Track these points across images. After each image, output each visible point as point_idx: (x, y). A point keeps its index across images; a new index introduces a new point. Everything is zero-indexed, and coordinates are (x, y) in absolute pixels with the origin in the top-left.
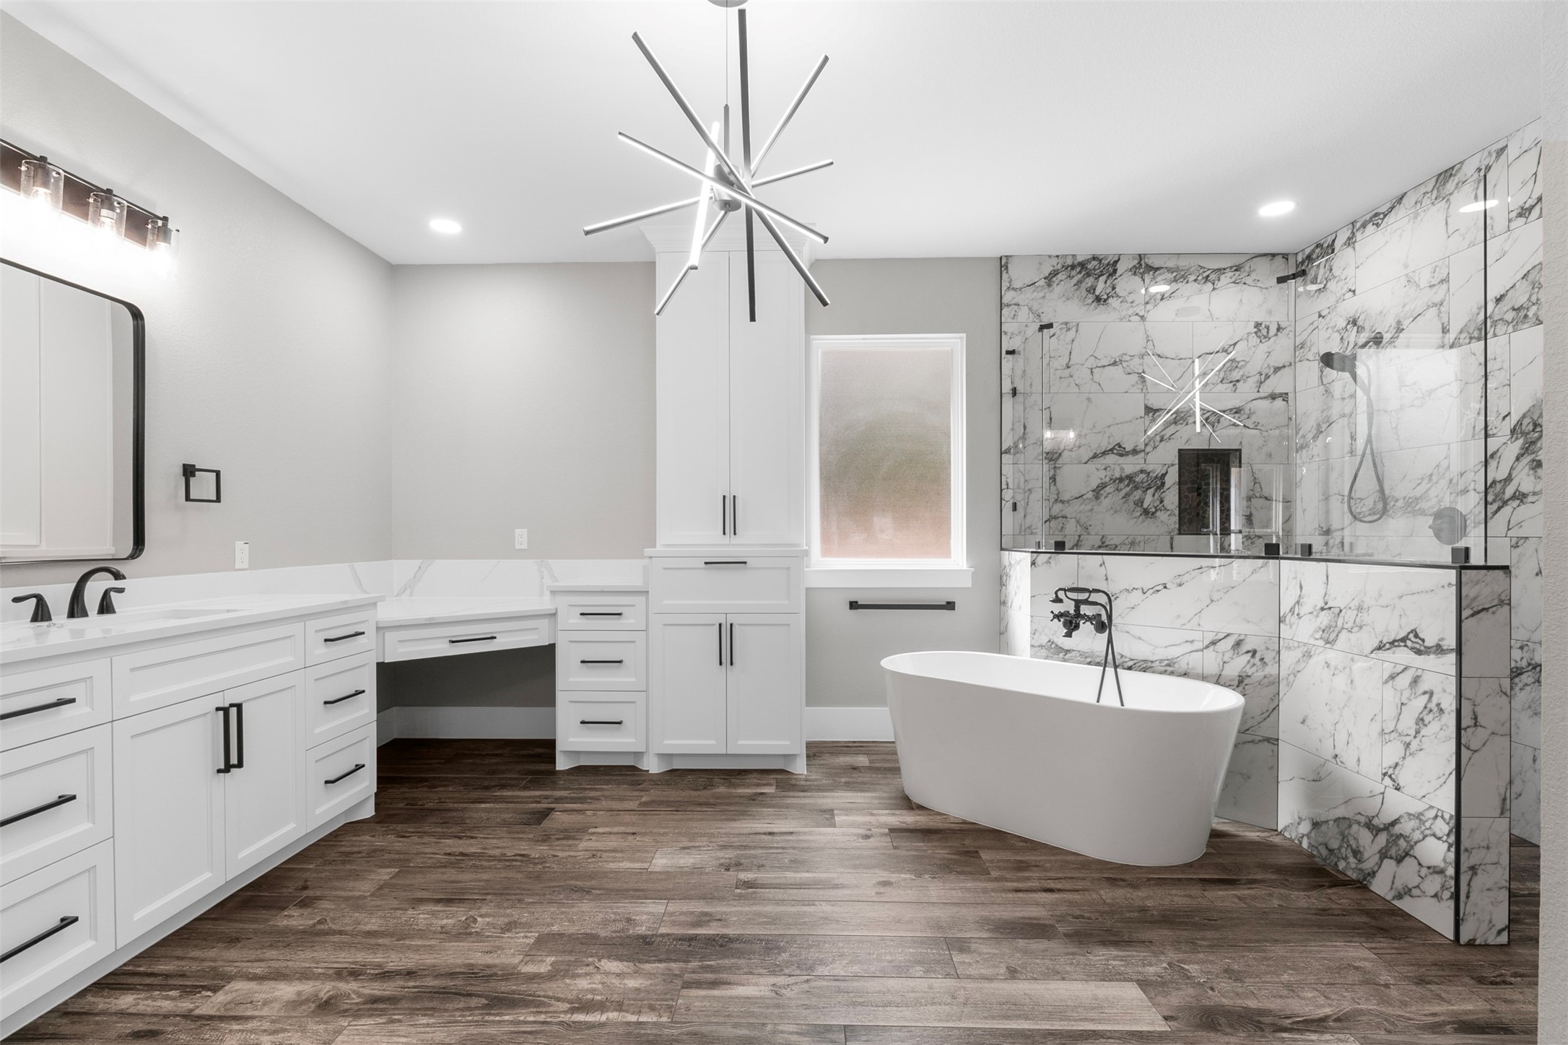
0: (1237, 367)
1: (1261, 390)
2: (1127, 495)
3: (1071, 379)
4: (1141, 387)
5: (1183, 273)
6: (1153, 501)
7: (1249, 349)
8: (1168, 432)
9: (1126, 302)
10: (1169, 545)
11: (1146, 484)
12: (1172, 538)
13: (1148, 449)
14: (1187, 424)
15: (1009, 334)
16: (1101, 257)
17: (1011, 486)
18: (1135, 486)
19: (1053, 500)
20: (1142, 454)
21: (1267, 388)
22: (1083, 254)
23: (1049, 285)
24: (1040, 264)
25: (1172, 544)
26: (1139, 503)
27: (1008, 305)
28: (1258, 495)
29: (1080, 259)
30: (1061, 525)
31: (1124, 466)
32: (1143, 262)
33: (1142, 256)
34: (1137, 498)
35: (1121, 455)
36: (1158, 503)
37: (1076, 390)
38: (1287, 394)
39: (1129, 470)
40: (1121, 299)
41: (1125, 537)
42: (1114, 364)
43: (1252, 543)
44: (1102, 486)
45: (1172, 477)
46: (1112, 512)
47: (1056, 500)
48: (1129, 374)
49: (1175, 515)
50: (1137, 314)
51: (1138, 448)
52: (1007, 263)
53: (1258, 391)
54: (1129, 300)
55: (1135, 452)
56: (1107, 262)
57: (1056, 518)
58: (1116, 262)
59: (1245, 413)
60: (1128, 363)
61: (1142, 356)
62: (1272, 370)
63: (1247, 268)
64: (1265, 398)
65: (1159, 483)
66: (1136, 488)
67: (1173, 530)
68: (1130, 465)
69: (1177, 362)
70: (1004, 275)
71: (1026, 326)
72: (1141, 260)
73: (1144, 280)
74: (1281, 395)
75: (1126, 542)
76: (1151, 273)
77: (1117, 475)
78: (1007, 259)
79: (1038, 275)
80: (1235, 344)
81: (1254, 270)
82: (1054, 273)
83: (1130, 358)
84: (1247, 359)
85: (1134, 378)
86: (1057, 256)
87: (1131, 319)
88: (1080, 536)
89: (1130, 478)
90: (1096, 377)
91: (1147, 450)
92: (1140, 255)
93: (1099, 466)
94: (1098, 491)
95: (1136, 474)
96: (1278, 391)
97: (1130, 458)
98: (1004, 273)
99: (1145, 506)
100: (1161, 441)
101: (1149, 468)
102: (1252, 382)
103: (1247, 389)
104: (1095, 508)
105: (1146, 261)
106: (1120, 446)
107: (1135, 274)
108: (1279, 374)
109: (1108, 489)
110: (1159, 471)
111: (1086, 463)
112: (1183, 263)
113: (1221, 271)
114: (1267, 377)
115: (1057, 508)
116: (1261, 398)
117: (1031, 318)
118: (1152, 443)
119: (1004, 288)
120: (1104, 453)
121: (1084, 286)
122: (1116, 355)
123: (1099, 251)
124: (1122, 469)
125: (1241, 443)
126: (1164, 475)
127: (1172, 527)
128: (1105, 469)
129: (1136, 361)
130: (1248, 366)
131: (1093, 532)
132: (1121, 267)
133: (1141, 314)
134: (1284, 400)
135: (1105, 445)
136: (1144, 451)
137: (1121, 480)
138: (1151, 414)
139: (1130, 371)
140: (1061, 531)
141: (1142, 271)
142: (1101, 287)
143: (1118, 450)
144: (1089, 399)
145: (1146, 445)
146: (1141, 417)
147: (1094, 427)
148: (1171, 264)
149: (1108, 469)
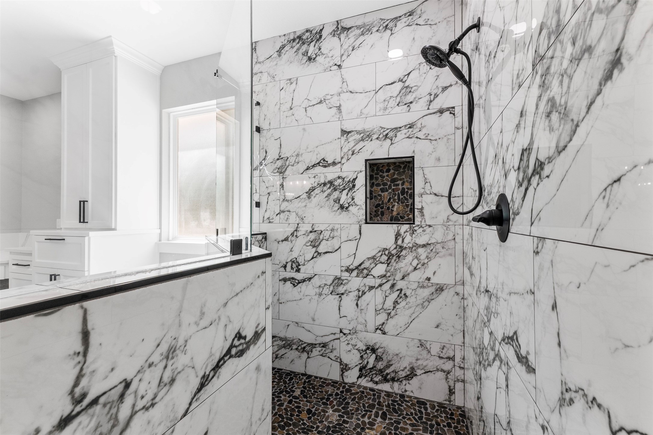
0: (410, 92)
1: (430, 107)
2: (329, 195)
3: (293, 117)
4: (338, 116)
5: (368, 27)
6: (347, 199)
7: (421, 76)
8: (357, 148)
9: (328, 57)
10: (359, 231)
11: (342, 187)
12: (360, 226)
13: (344, 161)
14: (371, 140)
15: (257, 92)
16: (312, 29)
17: (258, 191)
18: (334, 188)
19: (282, 200)
20: (339, 165)
21: (437, 105)
22: (300, 29)
23: (279, 56)
24: (274, 42)
25: (360, 231)
26: (337, 201)
27: (256, 74)
28: (428, 192)
29: (298, 34)
30: (287, 217)
31: (327, 174)
32: (339, 26)
33: (339, 22)
34: (336, 197)
35: (325, 167)
36: (350, 200)
37: (296, 123)
38: (453, 108)
39: (330, 177)
40: (325, 56)
41: (327, 225)
42: (321, 102)
43: (424, 231)
44: (313, 189)
45: (361, 181)
46: (319, 207)
47: (284, 200)
48: (330, 108)
49: (362, 209)
50: (336, 65)
51: (336, 161)
52: (255, 46)
53: (428, 109)
54: (330, 55)
55: (334, 164)
56: (315, 32)
57: (283, 212)
58: (321, 30)
59: (417, 127)
60: (329, 101)
61: (339, 94)
62: (440, 89)
63: (419, 12)
64: (434, 113)
65: (352, 185)
66: (335, 190)
67: (361, 221)
68: (331, 173)
69: (364, 94)
70: (254, 55)
71: (266, 85)
72: (338, 24)
73: (340, 39)
74: (448, 109)
75: (328, 229)
76: (345, 32)
77: (322, 181)
78: (256, 44)
79: (272, 50)
80: (409, 74)
81: (424, 12)
82: (283, 47)
83: (331, 97)
84: (419, 84)
85: (334, 110)
86: (285, 35)
87: (332, 69)
88: (298, 224)
89: (331, 182)
90: (309, 114)
91: (342, 162)
92: (337, 21)
93: (310, 175)
94: (310, 192)
95: (335, 180)
96: (445, 106)
97: (331, 168)
98: (254, 53)
99: (341, 203)
100: (352, 154)
101: (343, 175)
102: (423, 103)
103: (419, 108)
104: (308, 204)
105: (342, 24)
106: (324, 160)
107: (334, 36)
108: (446, 92)
109: (316, 191)
110: (351, 176)
111: (302, 173)
112: (368, 20)
113: (397, 19)
114: (436, 96)
115: (285, 205)
116: (431, 114)
117: (269, 80)
118: (346, 157)
119: (254, 63)
120: (313, 166)
121: (301, 51)
122: (321, 96)
123: (309, 26)
124: (326, 177)
125: (414, 152)
126: (355, 179)
127: (360, 218)
128: (315, 177)
129: (335, 98)
130: (420, 89)
131: (306, 222)
132: (324, 34)
133: (338, 64)
134: (451, 113)
135: (315, 161)
136: (340, 162)
137: (325, 184)
138: (345, 135)
139: (331, 106)
140: (286, 221)
141: (339, 32)
142: (312, 50)
143: (324, 163)
144: (304, 129)
145: (342, 158)
146: (339, 138)
147: (307, 148)
148: (359, 23)
149: (316, 177)
